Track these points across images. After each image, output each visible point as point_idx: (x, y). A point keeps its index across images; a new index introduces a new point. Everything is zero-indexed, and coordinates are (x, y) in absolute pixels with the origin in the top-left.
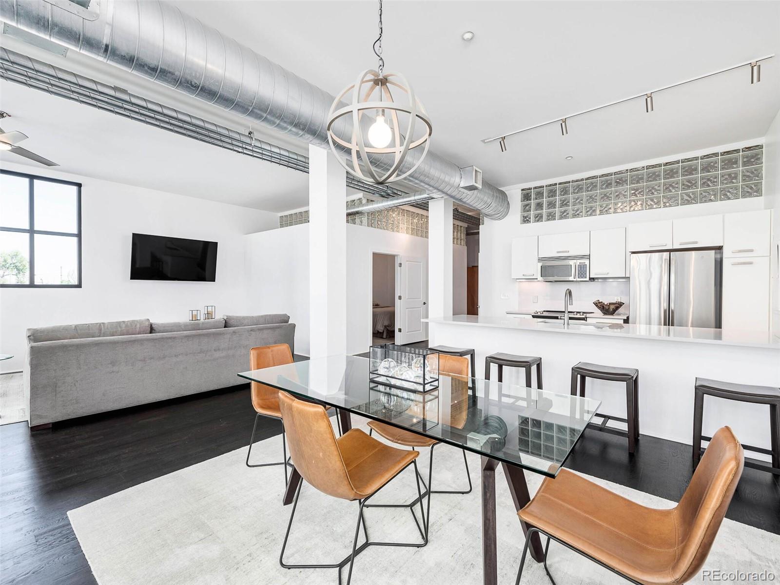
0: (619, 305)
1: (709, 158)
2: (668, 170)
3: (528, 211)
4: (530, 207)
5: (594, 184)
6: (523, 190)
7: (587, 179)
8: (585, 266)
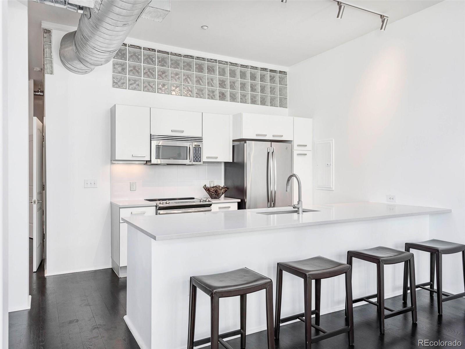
3: (121, 73)
8: (200, 149)
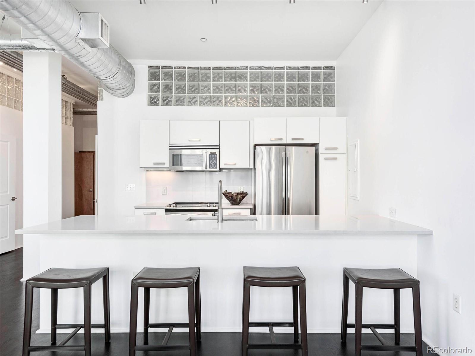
0: (244, 195)
1: (303, 69)
2: (277, 74)
3: (156, 92)
4: (159, 88)
5: (220, 75)
6: (150, 67)
7: (214, 68)
8: (216, 156)
